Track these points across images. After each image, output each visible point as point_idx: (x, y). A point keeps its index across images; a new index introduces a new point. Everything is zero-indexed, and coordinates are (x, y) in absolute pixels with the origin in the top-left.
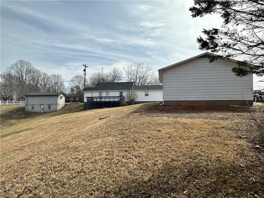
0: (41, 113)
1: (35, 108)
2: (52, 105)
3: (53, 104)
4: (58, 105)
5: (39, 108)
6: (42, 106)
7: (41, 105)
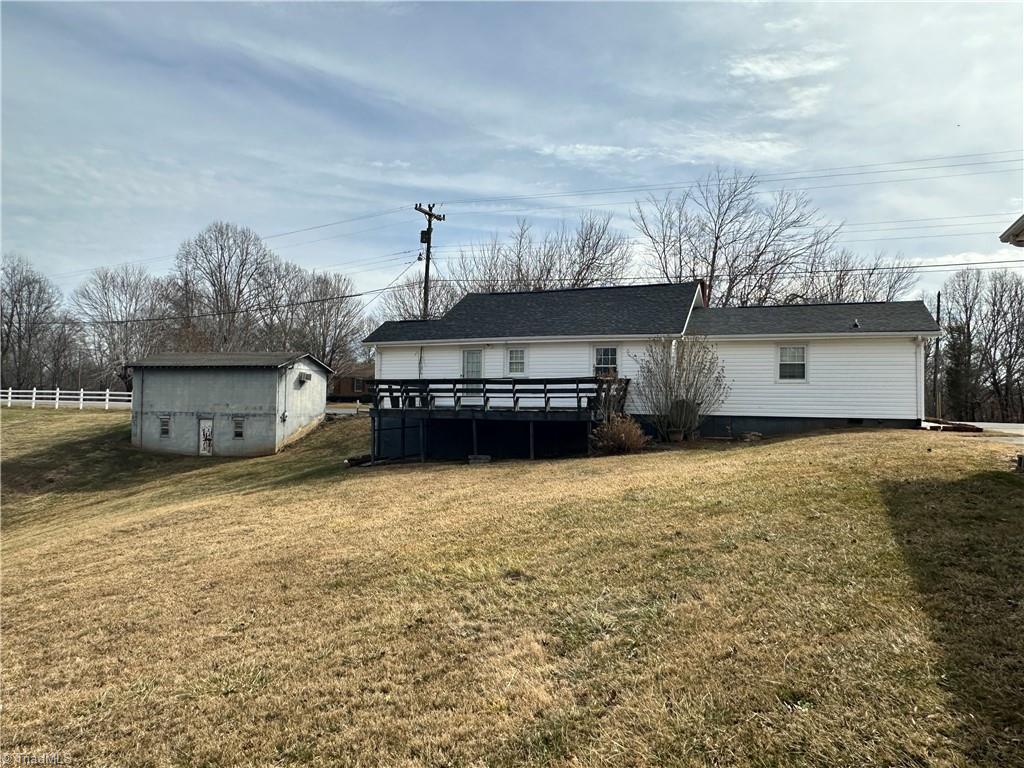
0: (198, 456)
1: (172, 434)
2: (251, 418)
3: (254, 415)
4: (278, 419)
5: (192, 435)
6: (206, 425)
7: (200, 418)
